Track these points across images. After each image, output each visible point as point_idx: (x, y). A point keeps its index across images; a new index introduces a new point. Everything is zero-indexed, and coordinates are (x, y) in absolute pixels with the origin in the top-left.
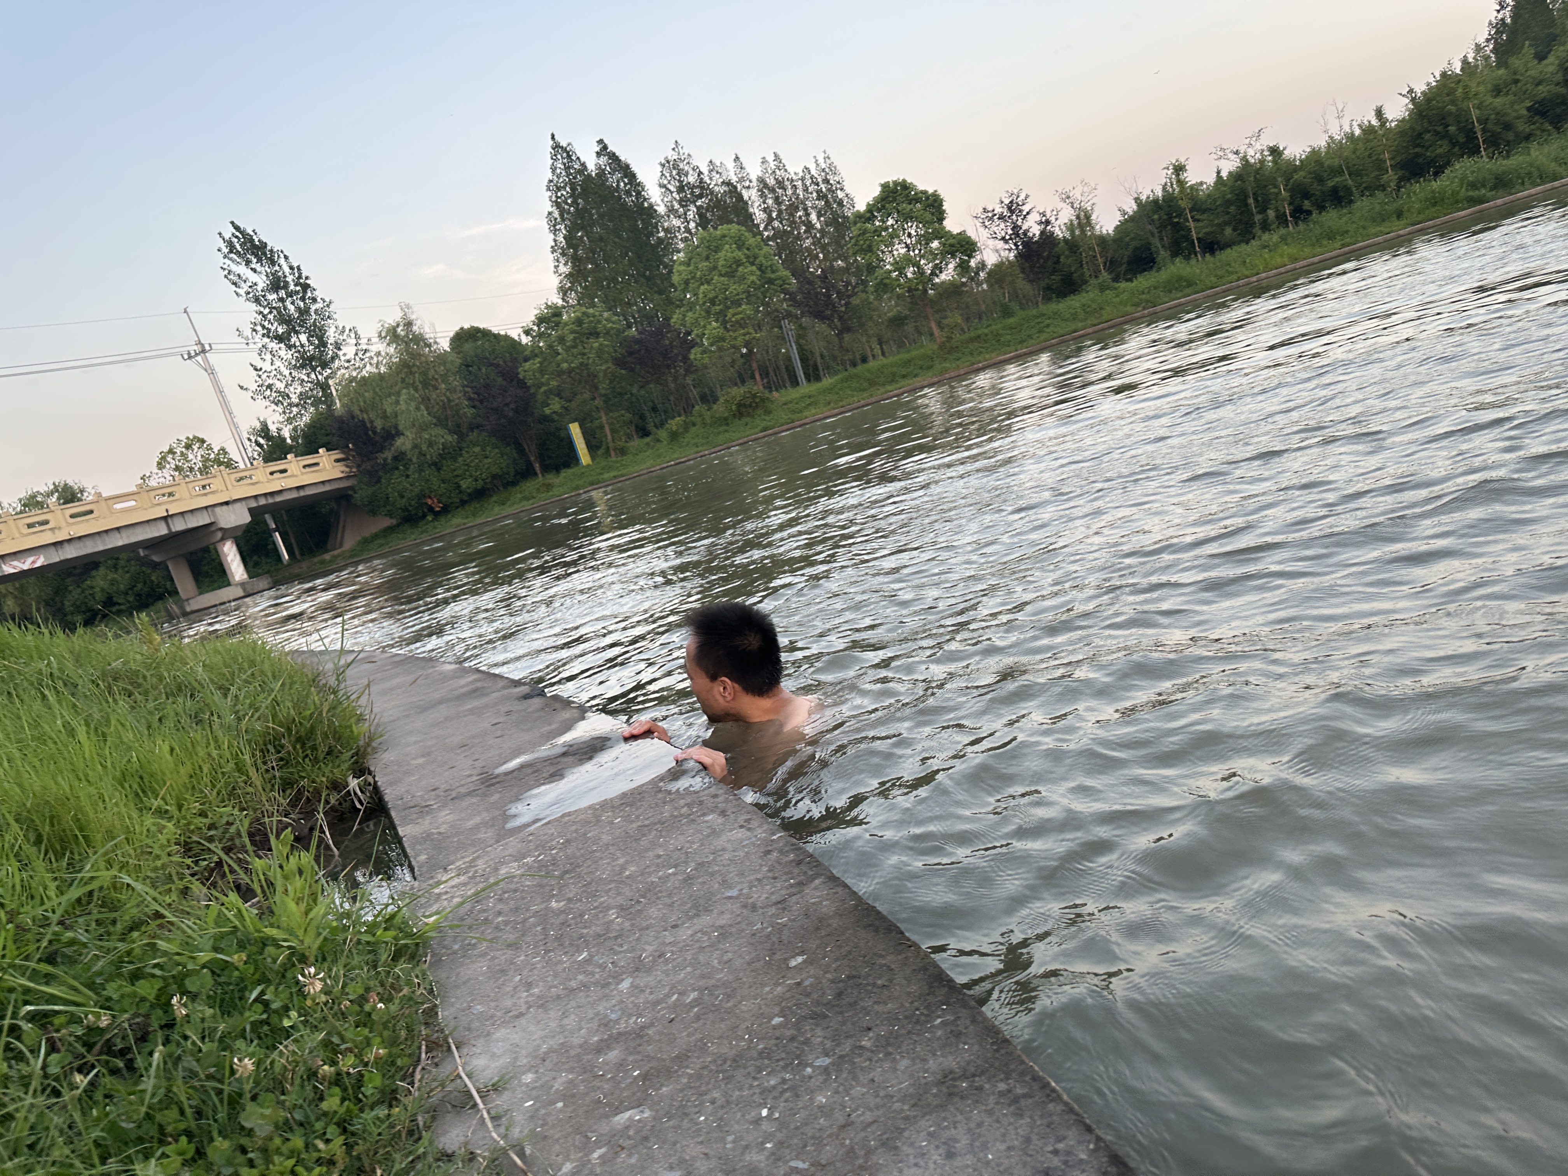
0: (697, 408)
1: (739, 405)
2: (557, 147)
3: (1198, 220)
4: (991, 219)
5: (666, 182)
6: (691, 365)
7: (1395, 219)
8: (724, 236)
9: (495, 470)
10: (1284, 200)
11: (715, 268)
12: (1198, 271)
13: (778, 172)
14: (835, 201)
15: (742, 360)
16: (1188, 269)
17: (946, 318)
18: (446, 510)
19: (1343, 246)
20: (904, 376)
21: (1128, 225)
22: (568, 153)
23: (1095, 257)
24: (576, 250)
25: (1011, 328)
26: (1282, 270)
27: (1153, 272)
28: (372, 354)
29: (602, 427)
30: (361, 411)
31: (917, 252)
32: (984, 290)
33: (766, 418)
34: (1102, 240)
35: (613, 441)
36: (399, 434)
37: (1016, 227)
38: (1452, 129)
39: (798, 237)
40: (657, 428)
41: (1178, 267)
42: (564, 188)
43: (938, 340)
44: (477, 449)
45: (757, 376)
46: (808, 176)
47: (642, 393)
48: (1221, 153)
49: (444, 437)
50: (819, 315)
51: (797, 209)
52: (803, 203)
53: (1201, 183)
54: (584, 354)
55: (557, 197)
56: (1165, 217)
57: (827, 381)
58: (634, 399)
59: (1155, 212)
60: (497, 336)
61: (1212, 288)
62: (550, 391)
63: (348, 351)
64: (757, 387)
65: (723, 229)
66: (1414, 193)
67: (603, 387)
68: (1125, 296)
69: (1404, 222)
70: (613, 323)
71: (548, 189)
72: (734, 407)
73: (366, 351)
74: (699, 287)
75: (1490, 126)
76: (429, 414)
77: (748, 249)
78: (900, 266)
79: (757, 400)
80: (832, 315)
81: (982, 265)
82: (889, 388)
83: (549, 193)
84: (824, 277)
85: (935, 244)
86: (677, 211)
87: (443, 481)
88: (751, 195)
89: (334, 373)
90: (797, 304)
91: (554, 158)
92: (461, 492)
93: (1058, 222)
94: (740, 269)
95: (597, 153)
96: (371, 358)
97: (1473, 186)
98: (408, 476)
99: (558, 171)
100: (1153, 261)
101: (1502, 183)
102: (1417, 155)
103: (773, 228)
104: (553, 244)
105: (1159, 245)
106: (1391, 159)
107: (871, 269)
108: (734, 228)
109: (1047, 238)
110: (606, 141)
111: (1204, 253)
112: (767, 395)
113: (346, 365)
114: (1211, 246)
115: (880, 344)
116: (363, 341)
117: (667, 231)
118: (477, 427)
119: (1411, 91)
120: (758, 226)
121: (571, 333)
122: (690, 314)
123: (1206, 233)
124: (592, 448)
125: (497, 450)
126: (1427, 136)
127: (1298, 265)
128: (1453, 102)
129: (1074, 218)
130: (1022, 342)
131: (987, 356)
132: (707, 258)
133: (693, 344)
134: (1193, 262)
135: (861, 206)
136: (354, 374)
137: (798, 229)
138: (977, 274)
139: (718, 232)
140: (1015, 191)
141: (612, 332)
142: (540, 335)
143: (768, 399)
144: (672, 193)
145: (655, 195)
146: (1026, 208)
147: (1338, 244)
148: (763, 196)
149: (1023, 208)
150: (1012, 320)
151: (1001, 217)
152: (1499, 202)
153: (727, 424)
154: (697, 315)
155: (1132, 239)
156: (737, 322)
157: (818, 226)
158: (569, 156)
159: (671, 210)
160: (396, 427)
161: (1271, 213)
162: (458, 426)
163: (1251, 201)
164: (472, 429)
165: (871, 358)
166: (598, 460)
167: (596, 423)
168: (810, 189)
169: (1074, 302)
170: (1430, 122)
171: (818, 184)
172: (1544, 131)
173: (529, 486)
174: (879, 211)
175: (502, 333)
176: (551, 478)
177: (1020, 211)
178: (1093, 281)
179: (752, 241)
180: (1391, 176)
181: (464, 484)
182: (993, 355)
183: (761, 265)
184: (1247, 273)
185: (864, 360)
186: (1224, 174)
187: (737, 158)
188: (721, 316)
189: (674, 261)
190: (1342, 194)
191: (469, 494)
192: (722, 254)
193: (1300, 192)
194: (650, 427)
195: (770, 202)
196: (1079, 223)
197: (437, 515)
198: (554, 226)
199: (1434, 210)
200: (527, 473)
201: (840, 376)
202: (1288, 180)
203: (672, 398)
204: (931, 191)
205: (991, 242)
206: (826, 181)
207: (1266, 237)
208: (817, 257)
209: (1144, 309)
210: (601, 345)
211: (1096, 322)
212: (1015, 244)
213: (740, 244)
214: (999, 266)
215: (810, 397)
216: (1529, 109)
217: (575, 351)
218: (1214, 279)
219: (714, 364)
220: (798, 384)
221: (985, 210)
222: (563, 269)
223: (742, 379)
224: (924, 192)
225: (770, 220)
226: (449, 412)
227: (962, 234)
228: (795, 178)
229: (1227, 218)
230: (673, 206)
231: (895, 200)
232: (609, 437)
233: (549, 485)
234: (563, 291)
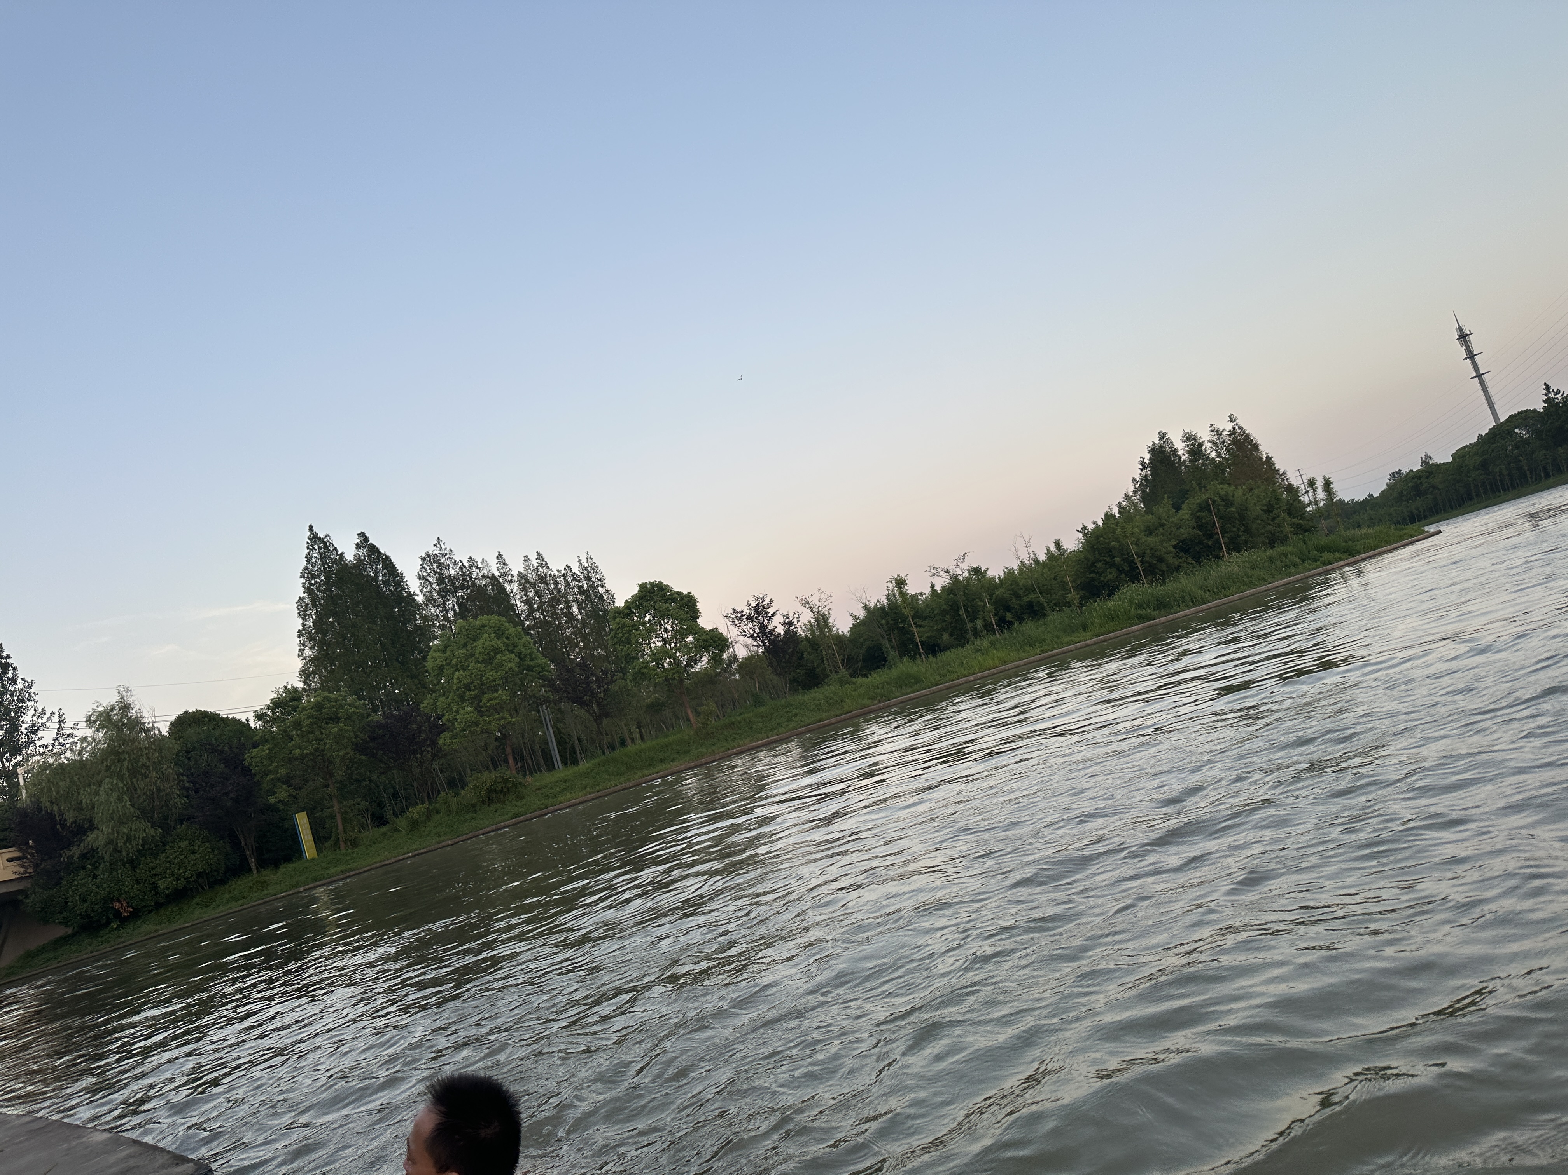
0: (443, 794)
1: (490, 791)
2: (314, 538)
3: (921, 626)
4: (740, 619)
5: (425, 574)
6: (440, 750)
7: (1081, 631)
8: (484, 626)
9: (200, 868)
10: (989, 612)
11: (472, 655)
12: (923, 670)
13: (540, 569)
14: (596, 597)
15: (496, 744)
16: (915, 669)
17: (702, 705)
18: (136, 915)
19: (1042, 652)
20: (661, 761)
21: (859, 627)
22: (325, 543)
23: (834, 654)
24: (324, 635)
25: (762, 717)
26: (995, 671)
27: (886, 670)
28: (76, 739)
29: (333, 817)
30: (51, 802)
31: (673, 645)
32: (736, 680)
33: (519, 804)
34: (839, 639)
35: (345, 832)
36: (92, 827)
37: (763, 627)
38: (1117, 560)
39: (560, 626)
40: (397, 816)
41: (905, 666)
42: (319, 576)
43: (695, 727)
44: (184, 844)
45: (511, 761)
46: (569, 574)
47: (383, 778)
48: (934, 571)
49: (147, 831)
50: (579, 700)
51: (559, 602)
52: (565, 596)
53: (921, 594)
54: (321, 740)
55: (311, 584)
56: (892, 622)
57: (584, 765)
58: (373, 785)
59: (883, 618)
60: (226, 721)
61: (937, 685)
62: (278, 779)
63: (47, 736)
64: (510, 771)
65: (483, 619)
66: (1095, 610)
67: (339, 774)
68: (862, 690)
69: (1088, 634)
70: (357, 707)
71: (303, 576)
72: (483, 793)
73: (70, 735)
74: (454, 673)
75: (1147, 559)
76: (133, 805)
77: (507, 638)
78: (658, 656)
79: (509, 785)
80: (591, 701)
81: (734, 658)
82: (646, 772)
83: (303, 580)
84: (583, 666)
85: (690, 639)
86: (435, 601)
87: (138, 882)
88: (513, 588)
89: (26, 759)
90: (556, 690)
91: (310, 548)
92: (157, 893)
93: (799, 624)
94: (498, 656)
95: (357, 545)
96: (75, 743)
97: (1140, 606)
98: (95, 877)
99: (314, 560)
100: (885, 660)
101: (1162, 605)
102: (1093, 579)
103: (535, 618)
104: (301, 628)
105: (888, 646)
106: (1073, 581)
107: (630, 659)
108: (494, 619)
109: (791, 635)
110: (367, 535)
111: (927, 654)
112: (520, 780)
113: (42, 750)
114: (933, 648)
115: (639, 727)
116: (68, 725)
117: (425, 618)
118: (188, 819)
119: (1084, 528)
120: (519, 616)
121: (308, 718)
122: (442, 699)
123: (927, 637)
124: (319, 839)
125: (207, 844)
126: (1099, 565)
127: (1006, 667)
128: (1117, 540)
129: (813, 620)
130: (772, 729)
131: (741, 742)
132: (465, 645)
133: (443, 729)
134: (918, 661)
135: (620, 603)
136: (51, 760)
137: (559, 619)
138: (730, 666)
139: (477, 623)
140: (761, 596)
141: (355, 717)
142: (274, 720)
143: (521, 783)
144: (431, 584)
145: (414, 585)
146: (771, 611)
147: (1038, 651)
148: (524, 589)
149: (769, 610)
150: (762, 709)
151: (749, 618)
152: (1163, 619)
153: (475, 811)
154: (449, 700)
155: (865, 640)
156: (492, 706)
157: (579, 617)
158: (326, 547)
159: (429, 600)
160: (91, 821)
161: (979, 623)
162: (166, 818)
163: (962, 612)
164: (181, 821)
165: (629, 741)
166: (325, 853)
167: (327, 812)
168: (572, 585)
169: (817, 694)
170: (1100, 554)
171: (579, 581)
172: (1188, 564)
173: (240, 885)
174: (637, 607)
175: (230, 716)
176: (268, 875)
177: (767, 613)
178: (834, 676)
179: (512, 630)
180: (1073, 596)
181: (162, 885)
182: (747, 741)
183: (520, 653)
184: (965, 672)
185: (623, 743)
186: (938, 588)
187: (500, 556)
188: (476, 701)
189: (430, 648)
190: (1036, 608)
191: (167, 896)
192: (480, 643)
193: (1002, 606)
194: (389, 815)
195: (531, 595)
196: (818, 625)
197: (124, 921)
198: (305, 611)
199: (1112, 624)
200: (240, 869)
201: (597, 760)
202: (991, 595)
203: (415, 784)
204: (685, 593)
205: (742, 638)
206: (588, 578)
207: (978, 642)
208: (577, 645)
209: (880, 702)
210: (341, 730)
211: (838, 712)
212: (763, 642)
213: (499, 633)
214: (749, 659)
215: (565, 781)
216: (1175, 547)
217: (311, 736)
218: (938, 678)
219: (465, 748)
220: (554, 767)
221: (734, 611)
222: (308, 652)
223: (495, 763)
224: (679, 594)
225: (531, 610)
226: (157, 803)
227: (715, 630)
228: (557, 574)
229: (944, 624)
230: (432, 596)
231: (652, 599)
232: (340, 827)
233: (265, 882)
234: (305, 674)
